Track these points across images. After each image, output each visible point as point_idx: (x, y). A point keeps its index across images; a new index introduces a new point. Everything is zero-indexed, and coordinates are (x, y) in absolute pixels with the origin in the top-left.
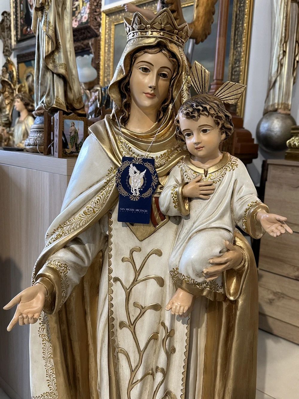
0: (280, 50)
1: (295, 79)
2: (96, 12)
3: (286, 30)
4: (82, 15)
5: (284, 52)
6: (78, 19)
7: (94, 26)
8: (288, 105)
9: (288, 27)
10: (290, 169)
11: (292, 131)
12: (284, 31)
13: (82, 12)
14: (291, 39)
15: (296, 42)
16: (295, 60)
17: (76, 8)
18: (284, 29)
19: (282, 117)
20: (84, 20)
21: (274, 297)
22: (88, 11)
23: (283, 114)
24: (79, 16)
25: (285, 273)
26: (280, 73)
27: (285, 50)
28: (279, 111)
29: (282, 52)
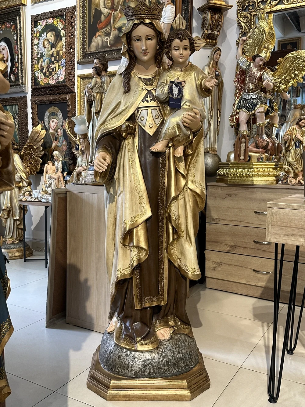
0: (209, 115)
1: (218, 132)
3: (211, 103)
4: (59, 75)
5: (211, 116)
7: (70, 85)
8: (215, 148)
9: (212, 101)
10: (220, 188)
11: (219, 166)
12: (210, 104)
14: (215, 109)
15: (218, 109)
16: (218, 120)
17: (53, 69)
18: (210, 102)
19: (213, 156)
20: (61, 80)
21: (216, 266)
22: (64, 73)
23: (213, 154)
25: (221, 250)
26: (210, 129)
27: (212, 115)
28: (211, 152)
29: (210, 116)
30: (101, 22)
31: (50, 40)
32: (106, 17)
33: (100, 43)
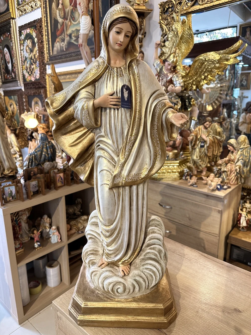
2: (43, 73)
4: (36, 74)
6: (34, 76)
7: (43, 82)
13: (36, 72)
17: (33, 69)
20: (38, 78)
22: (39, 73)
24: (34, 74)
30: (58, 30)
31: (29, 46)
32: (61, 26)
33: (59, 48)
